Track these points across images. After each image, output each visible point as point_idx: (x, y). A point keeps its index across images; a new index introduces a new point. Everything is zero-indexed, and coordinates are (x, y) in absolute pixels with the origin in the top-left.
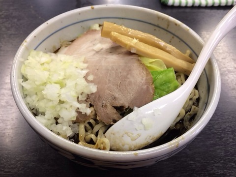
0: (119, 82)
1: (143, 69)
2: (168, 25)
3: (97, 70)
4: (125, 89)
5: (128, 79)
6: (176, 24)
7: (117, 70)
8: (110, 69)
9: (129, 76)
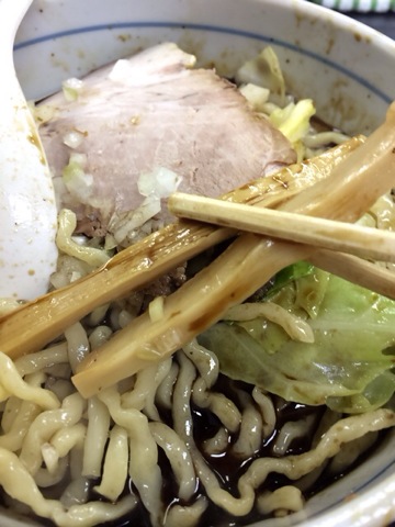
0: (194, 168)
1: (263, 129)
2: (331, 43)
3: (122, 142)
4: (211, 183)
5: (220, 157)
6: (358, 38)
7: (182, 137)
8: (161, 136)
9: (221, 151)
